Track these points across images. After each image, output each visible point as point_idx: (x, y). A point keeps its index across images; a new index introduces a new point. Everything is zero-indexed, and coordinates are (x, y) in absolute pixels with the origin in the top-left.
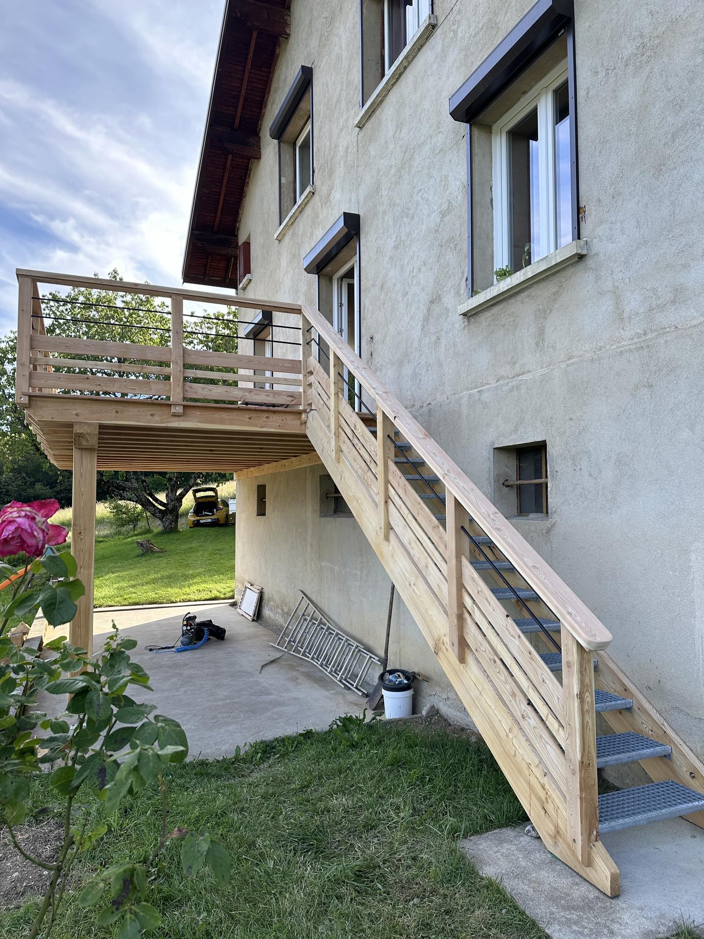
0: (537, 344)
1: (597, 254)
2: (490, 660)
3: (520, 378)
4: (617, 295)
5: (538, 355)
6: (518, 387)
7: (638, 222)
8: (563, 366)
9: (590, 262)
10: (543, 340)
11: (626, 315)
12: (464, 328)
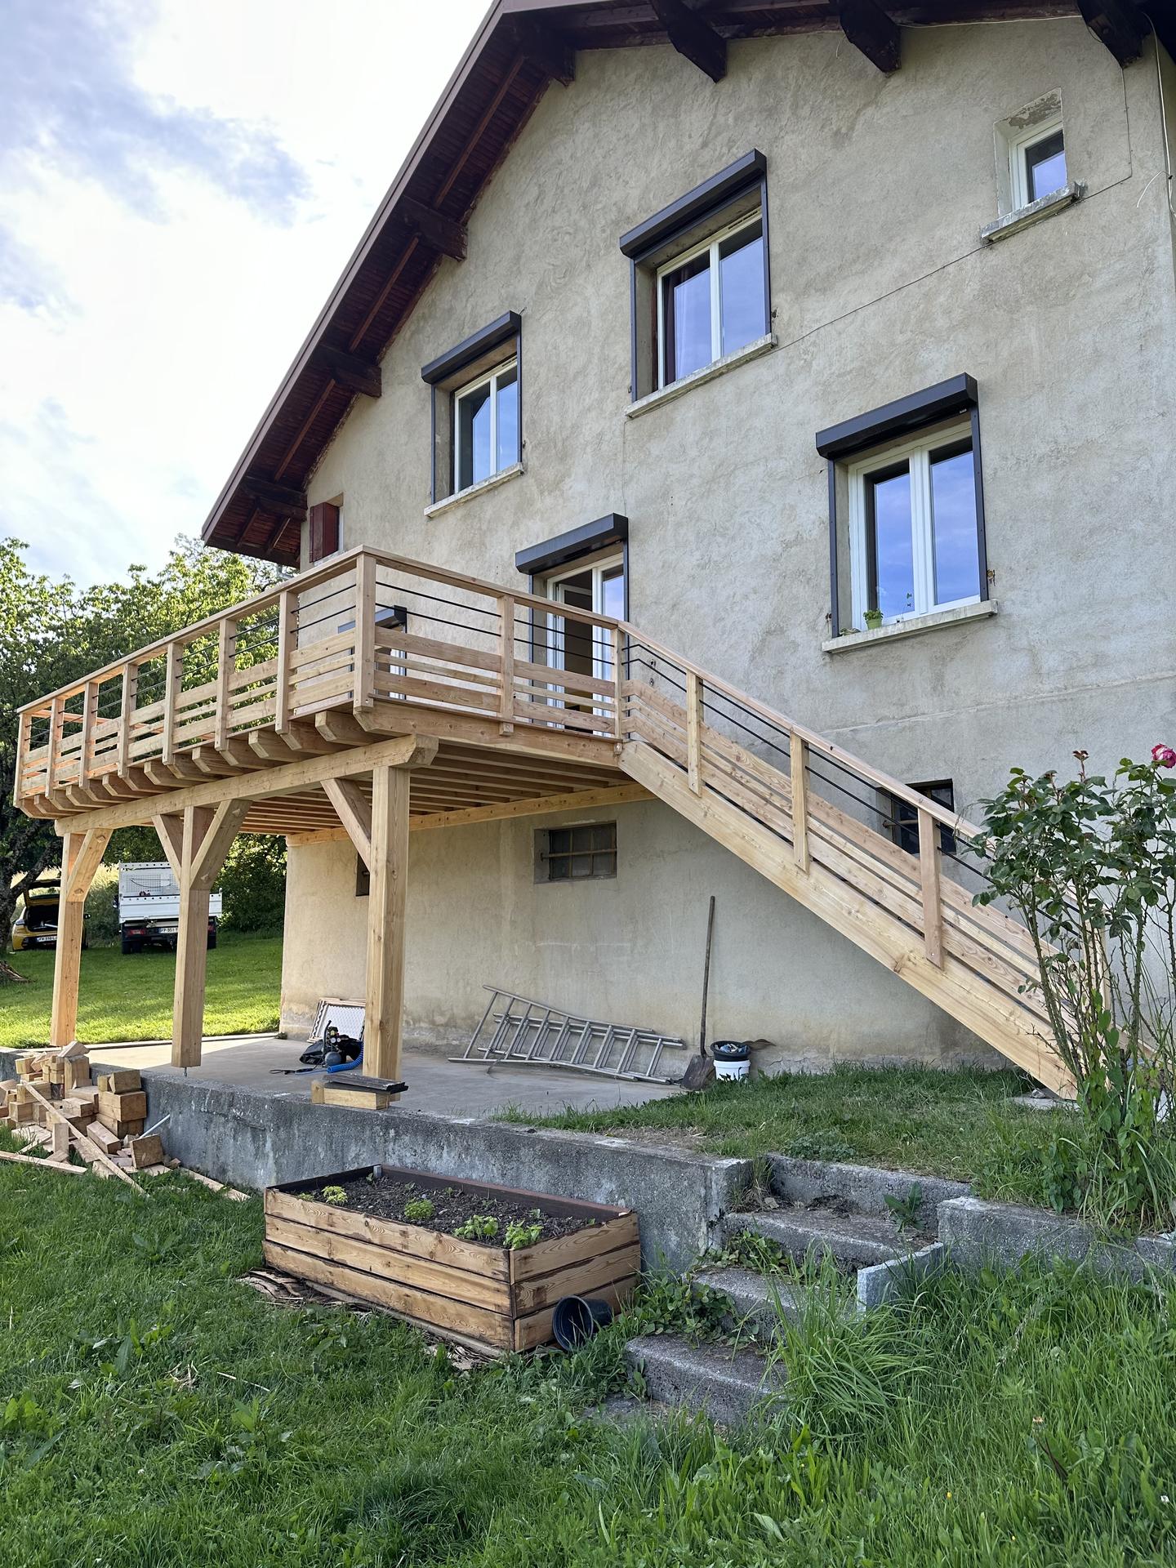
0: (934, 689)
1: (1010, 615)
2: (983, 959)
3: (913, 719)
4: (1032, 653)
5: (935, 699)
6: (911, 728)
7: (1055, 594)
8: (972, 711)
9: (1001, 621)
10: (942, 685)
11: (1043, 671)
12: (825, 665)
